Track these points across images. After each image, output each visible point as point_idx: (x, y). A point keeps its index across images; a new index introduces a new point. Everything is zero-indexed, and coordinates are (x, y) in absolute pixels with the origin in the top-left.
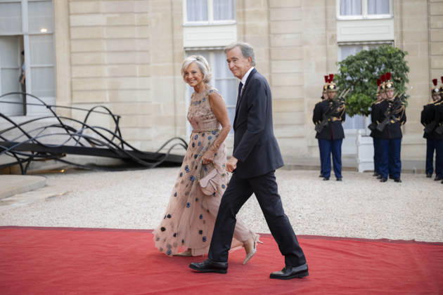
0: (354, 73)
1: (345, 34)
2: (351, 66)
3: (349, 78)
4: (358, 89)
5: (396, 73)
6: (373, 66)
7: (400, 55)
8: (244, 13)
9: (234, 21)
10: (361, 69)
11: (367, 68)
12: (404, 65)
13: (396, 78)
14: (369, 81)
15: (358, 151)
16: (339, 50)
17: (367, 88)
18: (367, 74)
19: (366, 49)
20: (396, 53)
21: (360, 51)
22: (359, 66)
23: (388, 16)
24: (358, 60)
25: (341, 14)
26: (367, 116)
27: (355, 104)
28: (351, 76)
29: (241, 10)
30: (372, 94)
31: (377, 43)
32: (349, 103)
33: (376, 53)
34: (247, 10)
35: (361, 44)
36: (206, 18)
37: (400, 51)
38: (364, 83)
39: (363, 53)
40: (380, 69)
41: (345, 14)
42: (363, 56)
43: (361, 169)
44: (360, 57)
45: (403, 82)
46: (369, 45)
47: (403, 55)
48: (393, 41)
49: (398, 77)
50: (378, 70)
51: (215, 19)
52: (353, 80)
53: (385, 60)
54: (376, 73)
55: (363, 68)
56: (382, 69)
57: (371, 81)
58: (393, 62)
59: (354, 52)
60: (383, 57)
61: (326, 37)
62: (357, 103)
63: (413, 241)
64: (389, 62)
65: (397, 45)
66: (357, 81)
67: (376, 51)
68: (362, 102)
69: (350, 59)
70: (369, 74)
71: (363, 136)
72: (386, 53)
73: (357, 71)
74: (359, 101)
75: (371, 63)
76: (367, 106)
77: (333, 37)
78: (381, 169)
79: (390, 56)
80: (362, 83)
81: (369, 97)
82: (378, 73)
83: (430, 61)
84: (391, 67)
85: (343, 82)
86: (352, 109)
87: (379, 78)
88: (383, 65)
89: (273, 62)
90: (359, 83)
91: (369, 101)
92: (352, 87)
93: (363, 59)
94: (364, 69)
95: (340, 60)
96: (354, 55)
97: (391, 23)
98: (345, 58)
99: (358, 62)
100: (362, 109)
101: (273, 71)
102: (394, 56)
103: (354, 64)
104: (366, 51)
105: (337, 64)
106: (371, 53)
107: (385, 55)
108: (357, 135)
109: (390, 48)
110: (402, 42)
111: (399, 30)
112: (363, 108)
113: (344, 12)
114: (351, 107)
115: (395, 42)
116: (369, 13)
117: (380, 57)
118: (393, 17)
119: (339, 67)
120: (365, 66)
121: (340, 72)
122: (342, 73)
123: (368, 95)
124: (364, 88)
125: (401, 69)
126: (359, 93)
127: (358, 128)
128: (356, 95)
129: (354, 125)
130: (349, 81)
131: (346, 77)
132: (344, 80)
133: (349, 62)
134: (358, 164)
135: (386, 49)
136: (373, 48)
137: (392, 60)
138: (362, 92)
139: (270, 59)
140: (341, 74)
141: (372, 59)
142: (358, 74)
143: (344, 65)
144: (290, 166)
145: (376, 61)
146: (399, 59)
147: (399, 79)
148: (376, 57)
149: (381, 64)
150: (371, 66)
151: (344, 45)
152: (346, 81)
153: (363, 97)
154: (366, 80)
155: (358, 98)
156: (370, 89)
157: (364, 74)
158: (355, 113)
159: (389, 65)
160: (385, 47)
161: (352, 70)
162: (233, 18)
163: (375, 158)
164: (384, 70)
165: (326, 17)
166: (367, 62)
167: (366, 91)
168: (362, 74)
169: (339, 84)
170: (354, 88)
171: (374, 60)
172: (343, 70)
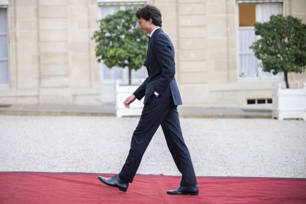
0: (112, 30)
2: (110, 23)
3: (108, 34)
4: (116, 44)
6: (129, 24)
10: (118, 27)
11: (124, 26)
14: (125, 37)
15: (116, 99)
16: (99, 10)
17: (123, 43)
18: (123, 31)
19: (123, 9)
21: (117, 11)
22: (116, 23)
24: (115, 18)
26: (124, 67)
27: (113, 57)
28: (110, 33)
30: (128, 48)
31: (132, 4)
32: (108, 56)
33: (131, 13)
35: (118, 5)
38: (122, 38)
39: (120, 12)
40: (135, 26)
42: (121, 14)
43: (119, 115)
44: (117, 16)
46: (125, 5)
48: (145, 2)
52: (111, 36)
54: (131, 31)
55: (119, 25)
56: (136, 27)
57: (127, 37)
59: (112, 12)
62: (115, 56)
63: (162, 175)
66: (116, 36)
67: (131, 10)
68: (119, 56)
69: (108, 18)
70: (126, 31)
71: (120, 85)
73: (115, 28)
74: (117, 54)
75: (127, 21)
76: (124, 59)
80: (119, 39)
81: (126, 51)
82: (134, 30)
83: (177, 20)
85: (103, 38)
86: (111, 62)
87: (133, 34)
90: (116, 39)
91: (126, 54)
92: (111, 42)
93: (120, 18)
94: (121, 27)
95: (100, 18)
98: (104, 17)
99: (116, 20)
100: (119, 62)
101: (41, 28)
103: (112, 23)
104: (122, 11)
105: (97, 22)
106: (127, 13)
108: (114, 85)
112: (121, 60)
114: (110, 60)
119: (99, 24)
120: (121, 24)
121: (100, 29)
122: (102, 29)
123: (124, 49)
124: (121, 43)
126: (117, 47)
127: (116, 78)
128: (114, 50)
129: (112, 76)
130: (108, 38)
131: (105, 33)
132: (104, 36)
133: (108, 20)
134: (116, 111)
136: (128, 8)
138: (120, 47)
139: (38, 17)
140: (100, 31)
141: (128, 18)
142: (115, 31)
143: (103, 23)
144: (56, 113)
145: (131, 20)
148: (131, 16)
149: (135, 23)
150: (127, 24)
151: (103, 6)
152: (105, 37)
153: (121, 52)
154: (123, 37)
155: (115, 52)
156: (126, 44)
157: (121, 31)
158: (114, 65)
161: (110, 27)
166: (123, 21)
167: (123, 46)
168: (119, 31)
169: (99, 40)
170: (113, 43)
171: (129, 18)
172: (103, 27)
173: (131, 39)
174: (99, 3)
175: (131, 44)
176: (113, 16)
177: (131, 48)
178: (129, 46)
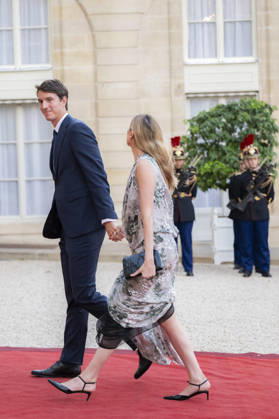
0: (207, 133)
1: (195, 82)
2: (205, 124)
3: (201, 141)
4: (214, 155)
5: (263, 134)
6: (233, 125)
7: (267, 111)
8: (62, 54)
9: (49, 66)
10: (217, 129)
11: (225, 128)
12: (272, 124)
13: (263, 141)
14: (227, 145)
15: (213, 236)
16: (187, 104)
17: (224, 154)
18: (225, 135)
19: (223, 102)
20: (263, 108)
21: (215, 105)
22: (213, 124)
23: (251, 59)
24: (212, 116)
25: (189, 57)
26: (224, 189)
27: (209, 174)
28: (203, 138)
29: (58, 51)
30: (232, 161)
31: (236, 95)
32: (202, 173)
33: (236, 108)
34: (67, 50)
35: (216, 96)
36: (12, 61)
37: (266, 106)
38: (221, 146)
39: (219, 107)
40: (241, 128)
41: (195, 57)
42: (219, 112)
43: (218, 260)
44: (215, 112)
45: (272, 146)
46: (227, 97)
47: (271, 110)
48: (257, 92)
49: (265, 139)
50: (238, 130)
51: (23, 63)
52: (207, 143)
53: (248, 117)
54: (236, 135)
55: (219, 128)
56: (244, 129)
57: (230, 144)
58: (257, 120)
59: (207, 107)
60: (245, 114)
61: (170, 87)
62: (212, 173)
64: (253, 120)
65: (262, 98)
66: (212, 144)
67: (236, 105)
68: (218, 173)
69: (202, 116)
70: (227, 135)
71: (219, 217)
72: (249, 107)
73: (212, 131)
74: (214, 171)
75: (229, 121)
76: (225, 178)
77: (180, 87)
78: (244, 260)
79: (254, 112)
80: (218, 147)
81: (228, 165)
82: (239, 134)
84: (256, 127)
85: (194, 146)
86: (205, 181)
88: (246, 124)
89: (101, 120)
90: (214, 146)
91: (228, 170)
92: (206, 152)
93: (219, 115)
94: (221, 129)
95: (189, 117)
96: (208, 110)
97: (255, 69)
98: (196, 115)
99: (213, 120)
100: (218, 182)
101: (102, 132)
102: (260, 112)
103: (208, 123)
104: (223, 106)
105: (185, 122)
106: (230, 108)
107: (247, 111)
108: (211, 216)
109: (254, 101)
110: (269, 93)
111: (265, 78)
112: (220, 179)
113: (193, 54)
114: (204, 178)
115: (260, 93)
116: (226, 55)
117: (241, 113)
118: (257, 61)
119: (188, 126)
120: (221, 126)
121: (189, 133)
122: (192, 133)
123: (226, 162)
124: (220, 153)
125: (268, 129)
126: (215, 160)
127: (212, 205)
128: (211, 163)
129: (207, 202)
130: (201, 145)
131: (196, 139)
132: (195, 143)
133: (201, 120)
134: (213, 254)
135: (249, 103)
136: (231, 101)
137: (257, 117)
138: (219, 159)
139: (97, 116)
140: (190, 136)
141: (231, 116)
142: (213, 135)
143: (195, 123)
145: (236, 119)
146: (266, 115)
147: (266, 142)
148: (236, 113)
149: (242, 123)
150: (229, 125)
151: (193, 98)
152: (197, 144)
153: (220, 165)
154: (224, 144)
155: (213, 166)
156: (228, 155)
157: (221, 135)
158: (210, 187)
159: (254, 124)
160: (248, 99)
161: (205, 130)
162: (48, 61)
163: (236, 246)
164: (247, 130)
165: (171, 60)
166: (224, 120)
167: (224, 158)
168: (218, 135)
169: (189, 148)
170: (208, 154)
171: (233, 117)
172: (193, 130)
173: (236, 148)
174: (187, 94)
175: (236, 156)
176: (209, 113)
177: (235, 162)
178: (234, 157)
